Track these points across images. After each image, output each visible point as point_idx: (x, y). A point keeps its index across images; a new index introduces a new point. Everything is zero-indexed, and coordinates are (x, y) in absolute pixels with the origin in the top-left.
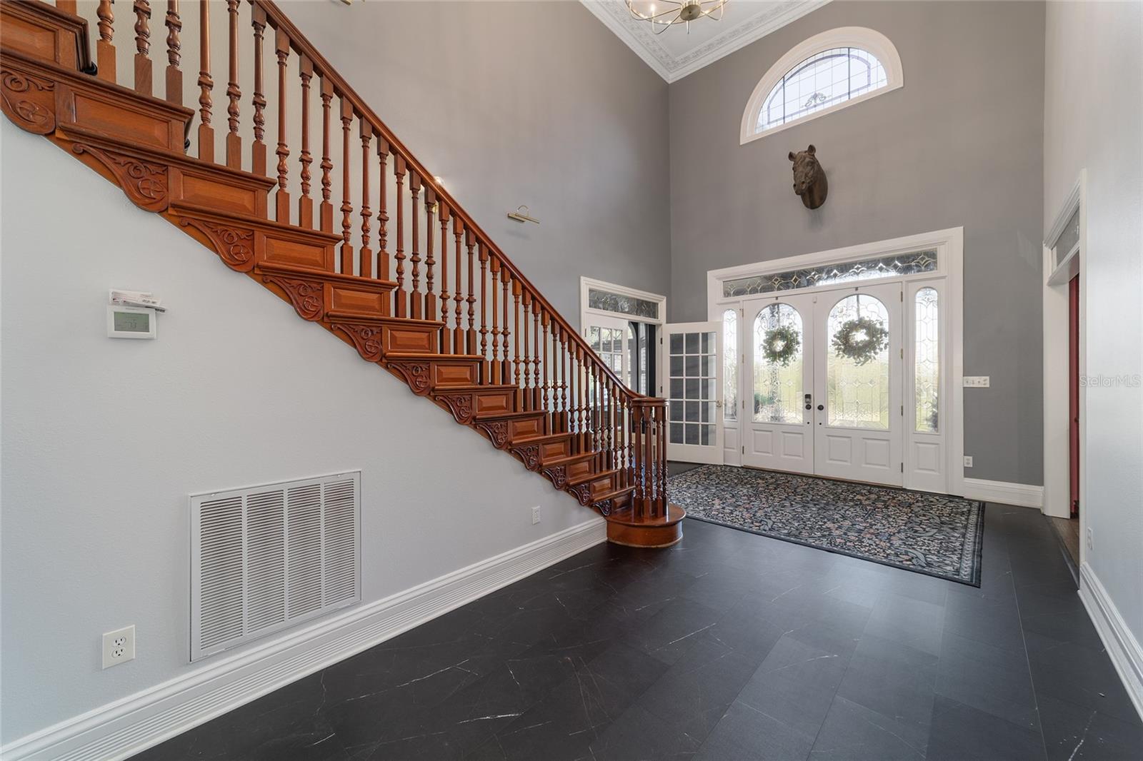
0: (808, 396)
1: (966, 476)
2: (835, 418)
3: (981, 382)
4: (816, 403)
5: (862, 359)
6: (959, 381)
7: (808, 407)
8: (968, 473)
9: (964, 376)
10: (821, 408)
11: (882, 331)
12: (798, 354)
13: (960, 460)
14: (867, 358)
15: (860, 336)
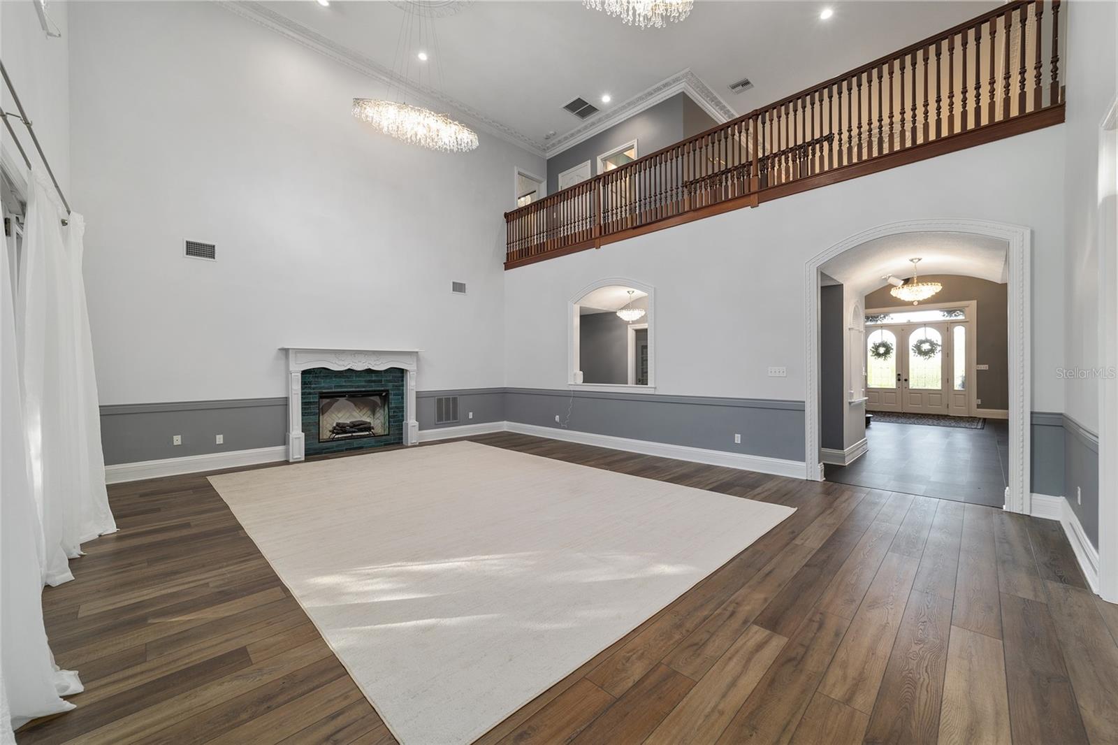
0: (899, 375)
1: (978, 408)
2: (913, 384)
3: (984, 367)
4: (903, 378)
5: (927, 357)
6: (975, 367)
7: (899, 380)
8: (979, 406)
9: (977, 364)
10: (906, 380)
11: (937, 344)
12: (893, 354)
13: (975, 401)
14: (930, 356)
15: (926, 347)
